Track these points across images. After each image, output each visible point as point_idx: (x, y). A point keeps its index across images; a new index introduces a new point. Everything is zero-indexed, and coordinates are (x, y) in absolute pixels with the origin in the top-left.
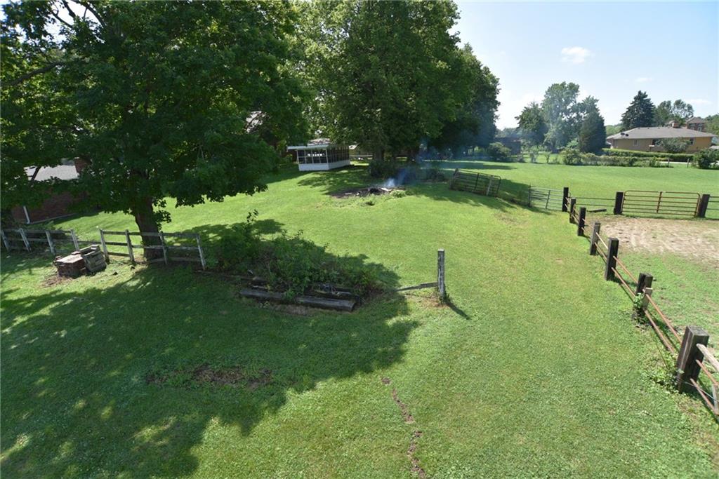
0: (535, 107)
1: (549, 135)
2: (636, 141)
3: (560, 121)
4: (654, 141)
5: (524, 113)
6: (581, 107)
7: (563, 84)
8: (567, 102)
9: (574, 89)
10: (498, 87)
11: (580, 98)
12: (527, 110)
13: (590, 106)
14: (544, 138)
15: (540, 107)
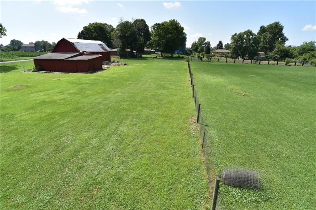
0: (196, 42)
1: (199, 50)
2: (218, 52)
3: (201, 47)
4: (221, 52)
5: (193, 44)
6: (206, 44)
7: (202, 38)
8: (203, 42)
9: (205, 39)
10: (186, 36)
11: (206, 41)
12: (194, 43)
13: (209, 43)
14: (197, 50)
15: (197, 42)
